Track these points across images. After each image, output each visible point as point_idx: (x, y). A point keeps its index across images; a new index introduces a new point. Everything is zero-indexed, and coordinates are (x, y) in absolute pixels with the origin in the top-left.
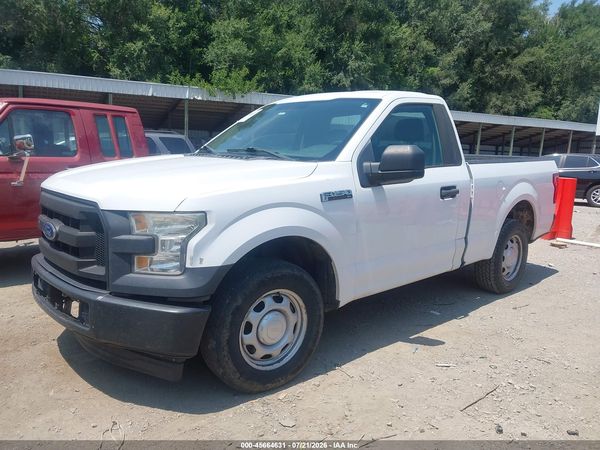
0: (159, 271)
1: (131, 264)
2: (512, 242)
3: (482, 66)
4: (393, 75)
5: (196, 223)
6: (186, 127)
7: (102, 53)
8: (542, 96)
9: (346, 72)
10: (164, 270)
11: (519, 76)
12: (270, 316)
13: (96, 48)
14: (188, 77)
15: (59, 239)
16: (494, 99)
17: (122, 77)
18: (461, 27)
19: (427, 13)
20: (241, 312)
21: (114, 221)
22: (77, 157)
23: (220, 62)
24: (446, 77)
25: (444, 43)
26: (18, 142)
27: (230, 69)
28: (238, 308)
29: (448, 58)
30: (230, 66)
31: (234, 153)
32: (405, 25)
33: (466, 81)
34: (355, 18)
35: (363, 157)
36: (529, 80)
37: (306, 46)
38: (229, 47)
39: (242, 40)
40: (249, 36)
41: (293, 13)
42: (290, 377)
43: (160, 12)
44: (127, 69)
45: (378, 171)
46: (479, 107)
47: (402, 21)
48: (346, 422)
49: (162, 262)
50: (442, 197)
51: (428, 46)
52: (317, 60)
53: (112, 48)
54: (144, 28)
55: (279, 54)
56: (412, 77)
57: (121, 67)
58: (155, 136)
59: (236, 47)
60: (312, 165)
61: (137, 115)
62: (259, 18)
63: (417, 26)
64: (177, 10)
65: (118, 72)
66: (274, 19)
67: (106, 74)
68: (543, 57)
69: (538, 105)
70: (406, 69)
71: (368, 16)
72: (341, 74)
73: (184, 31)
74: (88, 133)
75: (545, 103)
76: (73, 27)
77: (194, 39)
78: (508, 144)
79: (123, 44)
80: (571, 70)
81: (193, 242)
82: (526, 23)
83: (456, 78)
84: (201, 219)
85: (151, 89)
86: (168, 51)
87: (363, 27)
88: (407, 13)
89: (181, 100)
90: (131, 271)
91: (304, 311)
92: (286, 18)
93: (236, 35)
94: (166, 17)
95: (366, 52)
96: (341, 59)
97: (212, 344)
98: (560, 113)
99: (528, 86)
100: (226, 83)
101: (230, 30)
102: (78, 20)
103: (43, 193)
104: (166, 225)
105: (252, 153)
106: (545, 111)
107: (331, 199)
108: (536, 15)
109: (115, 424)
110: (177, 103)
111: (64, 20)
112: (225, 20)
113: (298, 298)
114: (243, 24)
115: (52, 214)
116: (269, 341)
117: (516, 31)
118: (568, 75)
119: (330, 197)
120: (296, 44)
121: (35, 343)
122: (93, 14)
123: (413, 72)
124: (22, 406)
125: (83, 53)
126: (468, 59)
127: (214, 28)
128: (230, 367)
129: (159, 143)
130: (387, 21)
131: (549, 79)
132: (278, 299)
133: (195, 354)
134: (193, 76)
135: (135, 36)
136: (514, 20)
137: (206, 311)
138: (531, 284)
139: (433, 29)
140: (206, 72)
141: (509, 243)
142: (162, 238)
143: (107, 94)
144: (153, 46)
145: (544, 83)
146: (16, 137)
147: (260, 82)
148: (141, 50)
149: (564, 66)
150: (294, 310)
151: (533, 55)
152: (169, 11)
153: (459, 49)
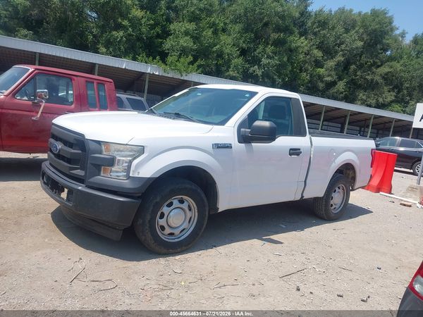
0: (115, 176)
1: (100, 171)
2: (339, 188)
3: (355, 71)
4: (292, 71)
5: (138, 152)
6: (146, 91)
7: (95, 36)
8: (395, 97)
9: (259, 66)
10: (118, 176)
11: (381, 81)
12: (176, 211)
13: (92, 33)
14: (151, 58)
15: (61, 153)
16: (362, 95)
17: (107, 54)
18: (342, 43)
19: (319, 31)
20: (159, 206)
21: (93, 146)
22: (73, 106)
23: (174, 51)
24: (329, 76)
25: (329, 52)
26: (39, 94)
27: (180, 56)
28: (157, 203)
29: (331, 63)
30: (181, 54)
31: (167, 115)
32: (303, 38)
33: (342, 80)
34: (269, 30)
35: (241, 125)
36: (386, 84)
37: (234, 45)
38: (182, 41)
39: (191, 38)
40: (195, 35)
41: (228, 21)
42: (184, 248)
43: (137, 13)
44: (111, 49)
45: (250, 135)
46: (350, 99)
47: (301, 35)
48: (211, 275)
49: (117, 172)
50: (290, 154)
51: (318, 54)
52: (240, 55)
53: (102, 33)
54: (125, 23)
55: (215, 49)
56: (305, 74)
57: (107, 47)
58: (123, 96)
59: (186, 42)
60: (210, 126)
61: (113, 84)
62: (203, 24)
63: (312, 39)
64: (148, 13)
65: (104, 50)
66: (213, 25)
67: (96, 51)
68: (398, 69)
69: (392, 102)
70: (301, 68)
71: (278, 29)
72: (256, 67)
73: (152, 27)
74: (81, 92)
75: (397, 101)
76: (78, 17)
77: (158, 33)
78: (368, 127)
79: (110, 32)
80: (418, 80)
81: (135, 162)
82: (388, 45)
83: (335, 77)
84: (141, 150)
85: (125, 64)
86: (139, 39)
87: (274, 36)
88: (305, 29)
89: (144, 73)
90: (99, 175)
91: (196, 211)
92: (222, 25)
93: (187, 33)
94: (140, 17)
95: (275, 53)
96: (257, 56)
97: (140, 221)
98: (407, 109)
99: (385, 88)
100: (176, 65)
101: (183, 29)
102: (81, 13)
103: (53, 126)
104: (121, 151)
105: (178, 116)
106: (397, 107)
107: (218, 147)
108: (396, 41)
109: (81, 259)
110: (141, 75)
111: (71, 11)
112: (180, 22)
113: (193, 202)
114: (192, 26)
115: (57, 138)
116: (173, 225)
117: (381, 50)
118: (415, 84)
119: (218, 146)
120: (227, 43)
121: (38, 214)
122: (91, 10)
123: (306, 70)
124: (29, 245)
125: (82, 35)
126: (346, 66)
127: (172, 27)
128: (149, 235)
129: (126, 102)
130: (292, 33)
131: (402, 84)
132: (181, 201)
133: (130, 225)
134: (154, 58)
135: (118, 27)
136: (380, 42)
137: (138, 202)
138: (351, 218)
139: (322, 42)
140: (163, 57)
141: (337, 189)
142: (118, 158)
143: (95, 64)
144: (130, 35)
145: (398, 87)
146: (38, 91)
147: (199, 67)
148: (122, 37)
149: (413, 77)
150: (190, 210)
151: (391, 68)
152: (143, 13)
153: (339, 58)
